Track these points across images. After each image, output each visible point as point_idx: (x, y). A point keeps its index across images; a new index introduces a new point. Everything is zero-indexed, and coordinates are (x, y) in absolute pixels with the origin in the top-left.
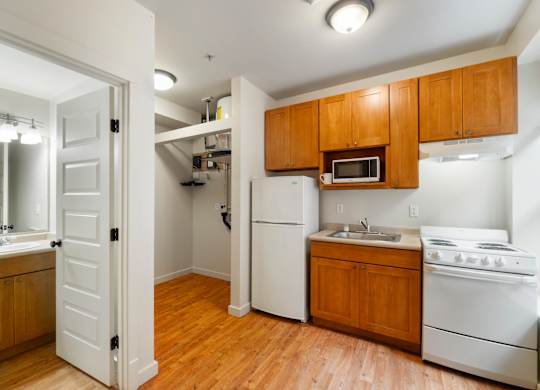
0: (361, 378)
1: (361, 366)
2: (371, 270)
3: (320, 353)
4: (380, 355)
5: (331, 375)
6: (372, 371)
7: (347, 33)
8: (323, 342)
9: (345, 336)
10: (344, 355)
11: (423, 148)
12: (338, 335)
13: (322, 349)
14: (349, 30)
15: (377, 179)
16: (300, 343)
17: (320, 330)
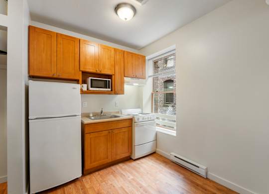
0: (129, 179)
1: (124, 175)
2: (116, 131)
3: (106, 184)
4: (123, 167)
5: (122, 187)
6: (129, 174)
7: (124, 20)
8: (101, 179)
9: (105, 170)
10: (115, 176)
11: (126, 79)
12: (101, 171)
13: (105, 181)
14: (126, 19)
15: (110, 90)
16: (92, 188)
17: (92, 175)
